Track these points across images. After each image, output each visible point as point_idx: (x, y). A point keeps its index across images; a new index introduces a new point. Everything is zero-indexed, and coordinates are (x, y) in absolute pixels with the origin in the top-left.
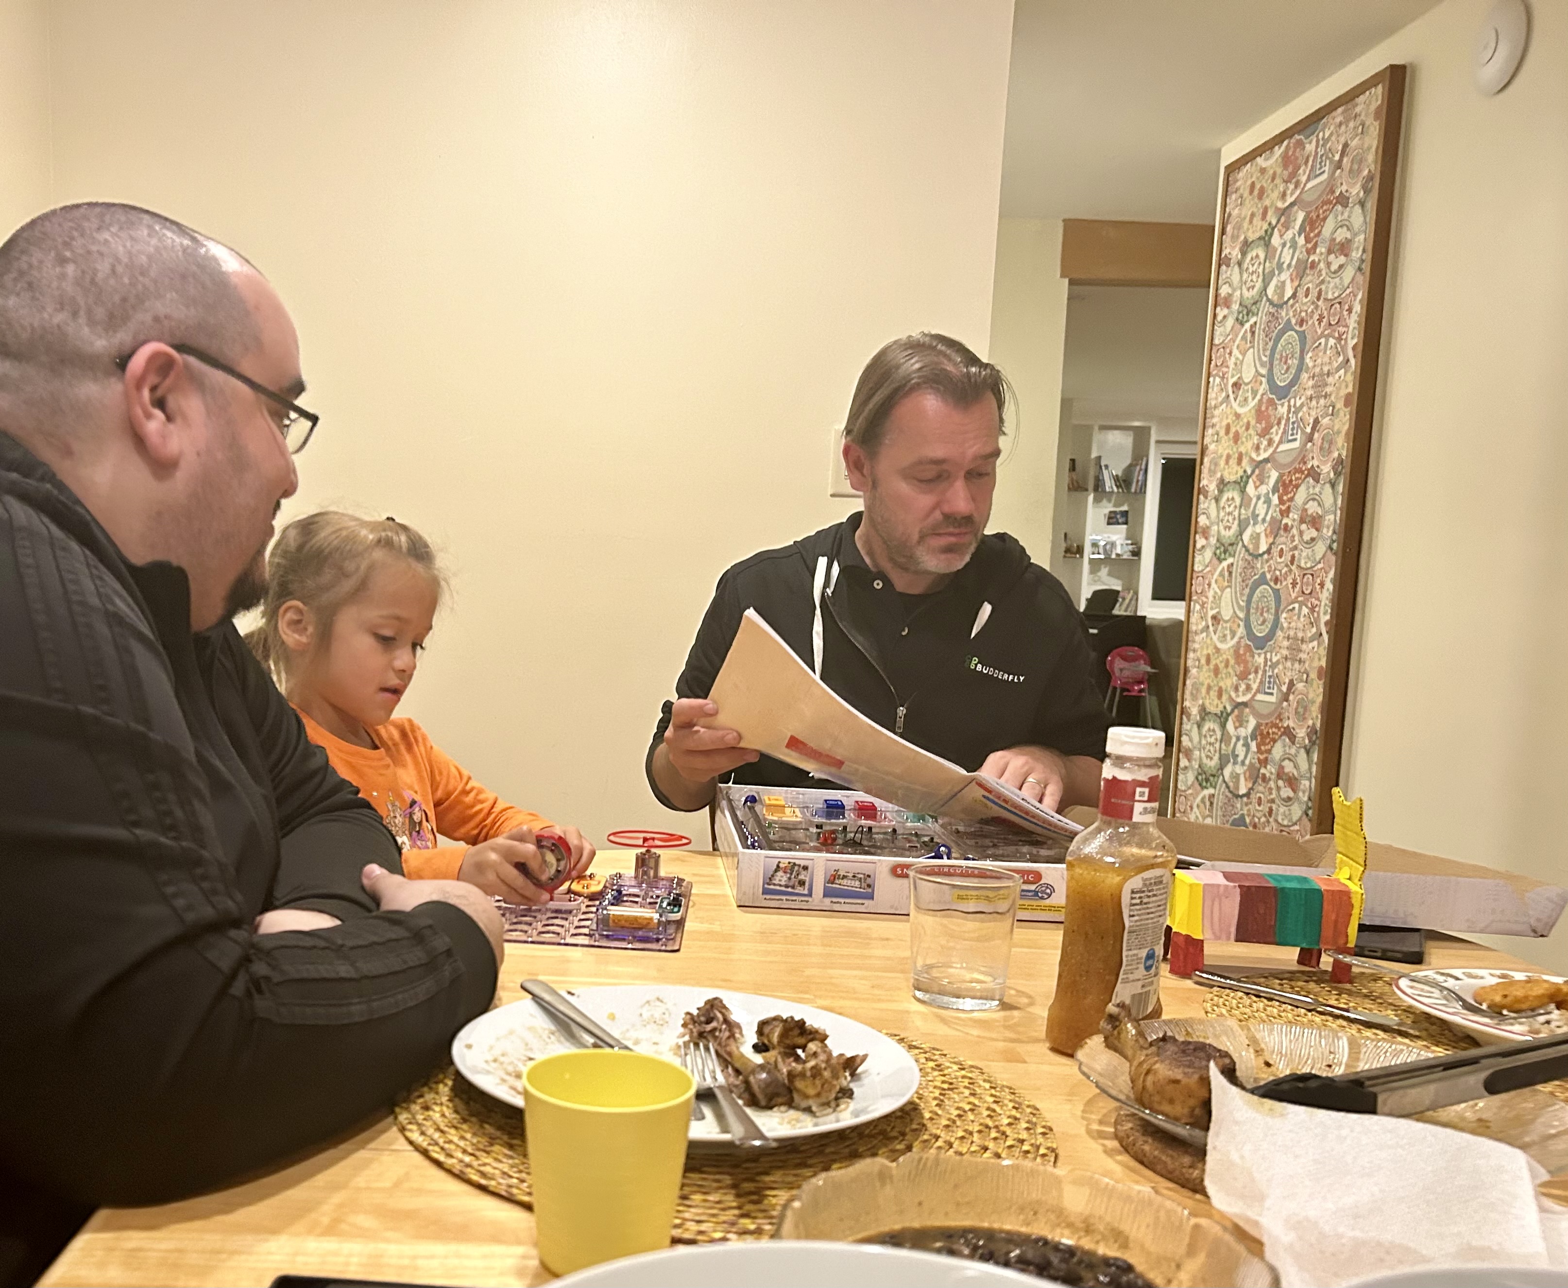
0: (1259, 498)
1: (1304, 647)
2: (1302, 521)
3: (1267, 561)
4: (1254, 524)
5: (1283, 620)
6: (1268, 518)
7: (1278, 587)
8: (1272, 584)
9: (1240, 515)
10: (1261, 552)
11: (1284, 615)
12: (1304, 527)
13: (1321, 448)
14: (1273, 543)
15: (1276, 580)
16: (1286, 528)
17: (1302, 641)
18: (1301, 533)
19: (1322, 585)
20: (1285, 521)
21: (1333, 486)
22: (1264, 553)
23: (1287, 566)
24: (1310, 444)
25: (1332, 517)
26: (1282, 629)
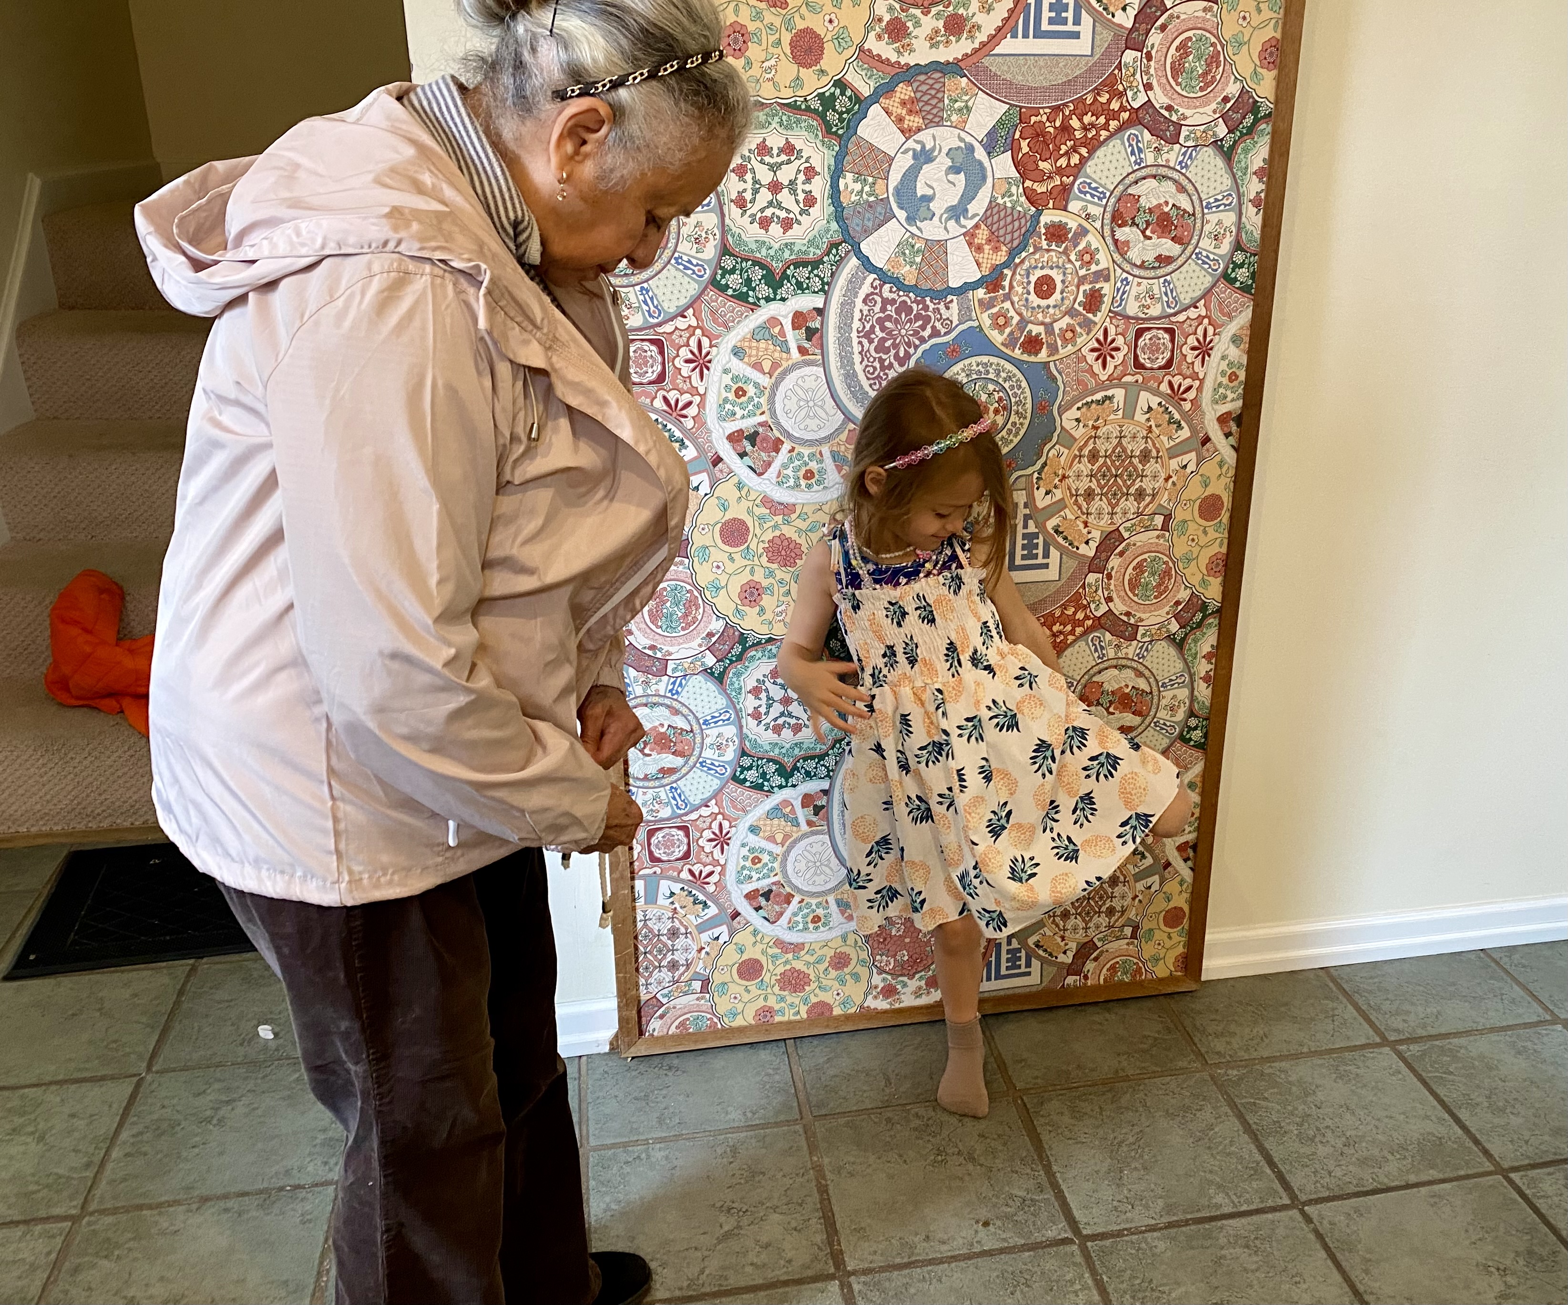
0: (924, 157)
1: (1151, 467)
2: (1118, 219)
3: (985, 305)
4: (910, 219)
5: (1069, 425)
6: (978, 206)
7: (1043, 356)
8: (1017, 353)
9: (835, 194)
10: (955, 283)
11: (1074, 413)
12: (1125, 233)
13: (1177, 70)
14: (1006, 265)
15: (1033, 344)
16: (1057, 233)
17: (1145, 456)
18: (1120, 247)
19: (1204, 350)
20: (1049, 217)
21: (1228, 155)
22: (967, 287)
23: (1071, 312)
24: (1130, 56)
25: (1230, 219)
26: (1068, 440)
